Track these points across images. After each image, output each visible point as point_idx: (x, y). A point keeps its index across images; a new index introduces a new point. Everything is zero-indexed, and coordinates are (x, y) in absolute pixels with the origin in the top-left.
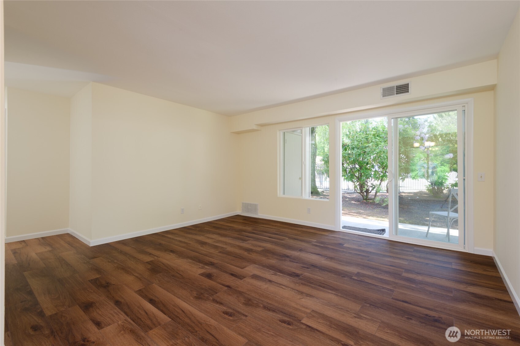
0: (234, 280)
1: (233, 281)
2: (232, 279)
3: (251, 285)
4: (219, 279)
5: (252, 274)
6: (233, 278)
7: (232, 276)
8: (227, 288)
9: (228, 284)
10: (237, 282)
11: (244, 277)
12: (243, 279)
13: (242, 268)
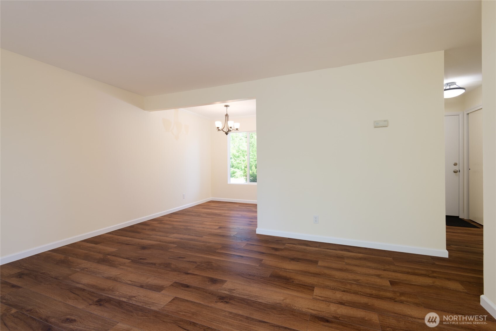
0: (183, 281)
1: (184, 279)
2: (186, 281)
3: (165, 278)
4: (201, 280)
5: (163, 292)
6: (184, 283)
7: (187, 285)
8: (189, 272)
9: (189, 276)
10: (180, 279)
11: (172, 285)
12: (174, 283)
13: (176, 298)
